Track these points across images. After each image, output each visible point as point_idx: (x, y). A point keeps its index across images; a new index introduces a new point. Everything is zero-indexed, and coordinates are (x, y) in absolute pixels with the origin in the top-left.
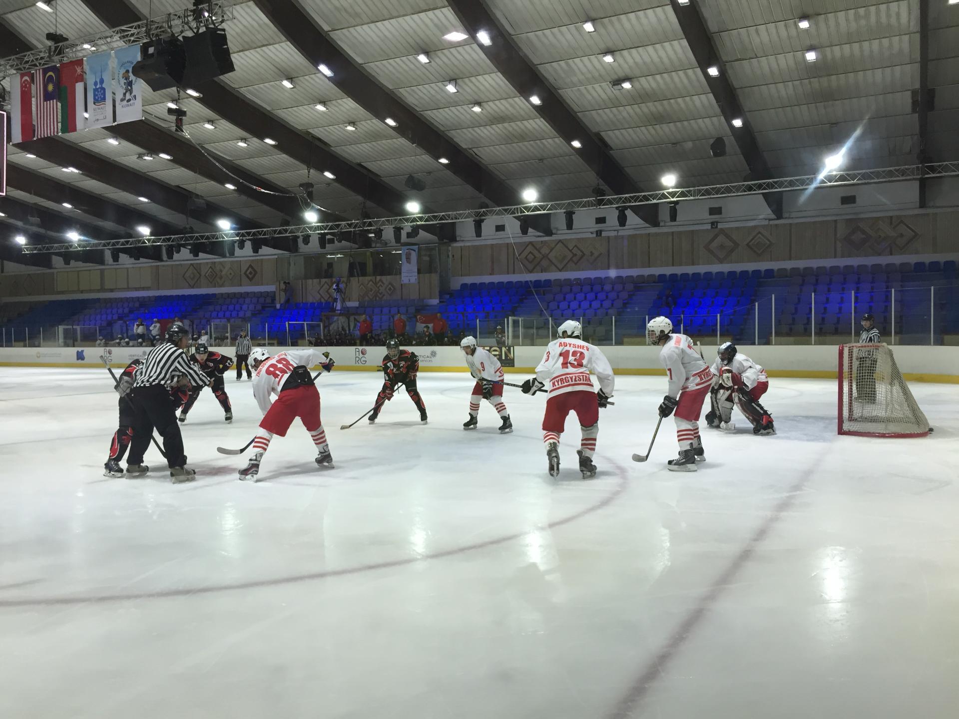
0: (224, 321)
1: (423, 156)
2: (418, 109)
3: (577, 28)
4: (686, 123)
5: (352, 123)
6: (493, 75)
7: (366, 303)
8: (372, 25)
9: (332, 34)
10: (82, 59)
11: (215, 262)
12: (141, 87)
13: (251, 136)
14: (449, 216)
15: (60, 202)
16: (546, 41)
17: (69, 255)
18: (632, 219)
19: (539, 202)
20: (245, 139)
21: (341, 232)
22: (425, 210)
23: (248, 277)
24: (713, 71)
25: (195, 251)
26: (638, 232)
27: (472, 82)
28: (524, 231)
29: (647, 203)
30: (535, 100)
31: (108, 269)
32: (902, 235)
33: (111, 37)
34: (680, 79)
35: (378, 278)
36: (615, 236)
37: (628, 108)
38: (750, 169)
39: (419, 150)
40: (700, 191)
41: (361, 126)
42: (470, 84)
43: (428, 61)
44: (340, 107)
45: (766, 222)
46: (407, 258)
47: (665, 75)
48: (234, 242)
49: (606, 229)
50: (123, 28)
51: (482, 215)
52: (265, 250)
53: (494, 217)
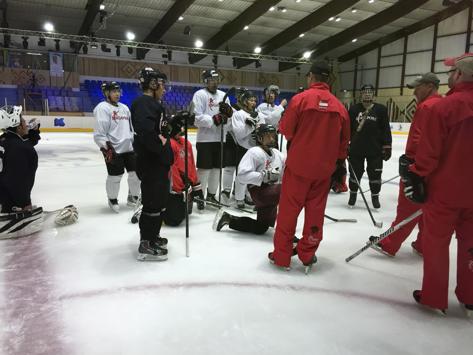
35: (30, 70)
36: (174, 65)
45: (234, 69)
46: (54, 60)
51: (172, 49)
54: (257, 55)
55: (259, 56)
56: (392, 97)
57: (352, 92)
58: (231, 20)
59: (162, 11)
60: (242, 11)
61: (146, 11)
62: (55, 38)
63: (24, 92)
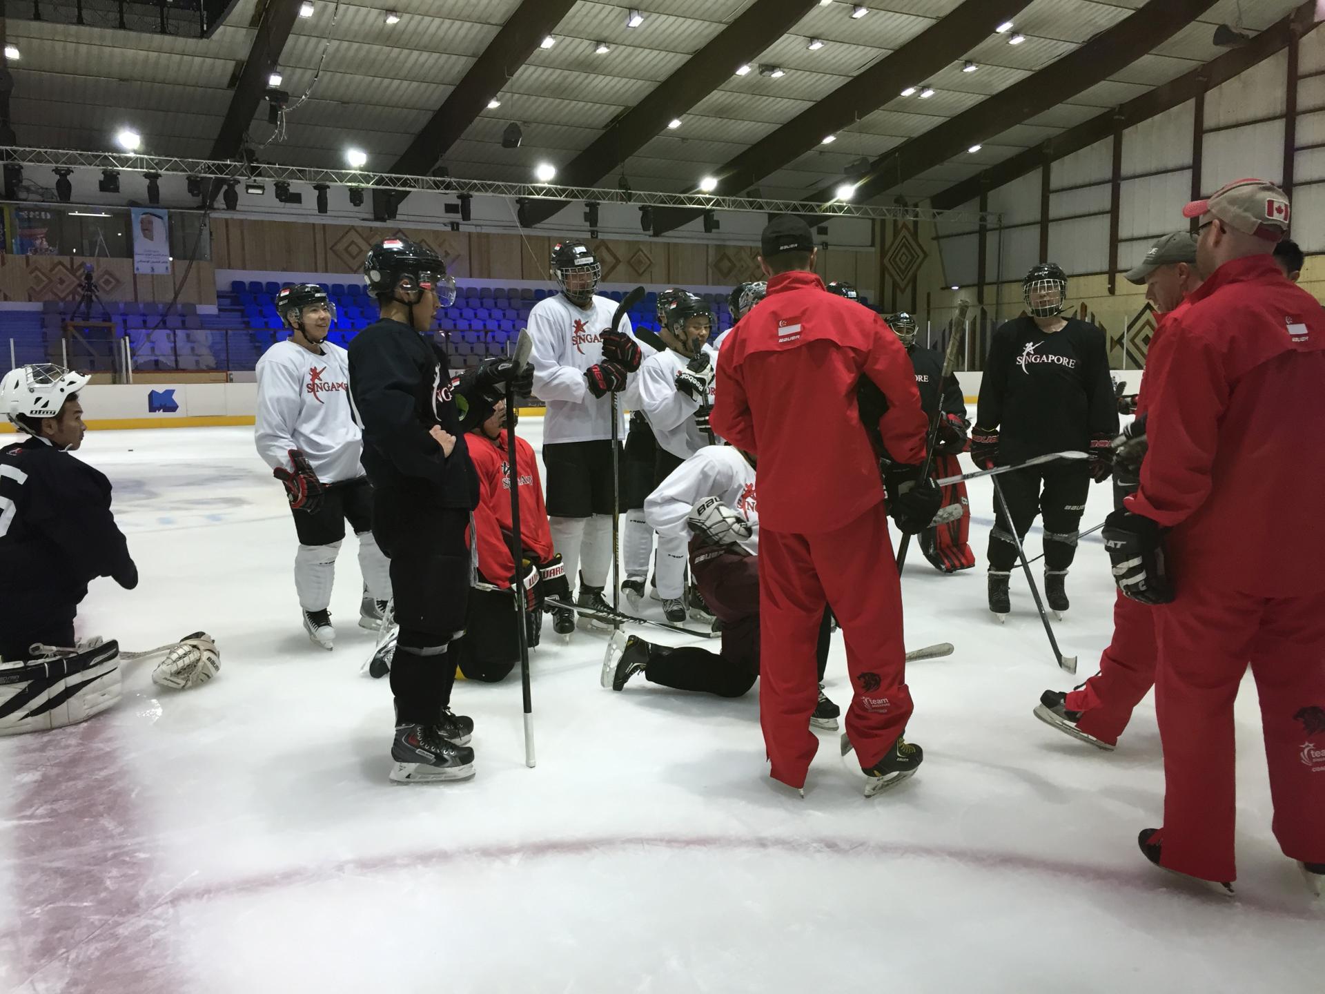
35: (78, 259)
36: (478, 233)
46: (144, 230)
54: (707, 196)
55: (713, 199)
56: (1087, 302)
57: (975, 290)
58: (633, 103)
59: (442, 87)
60: (662, 78)
61: (397, 88)
62: (145, 170)
63: (63, 320)
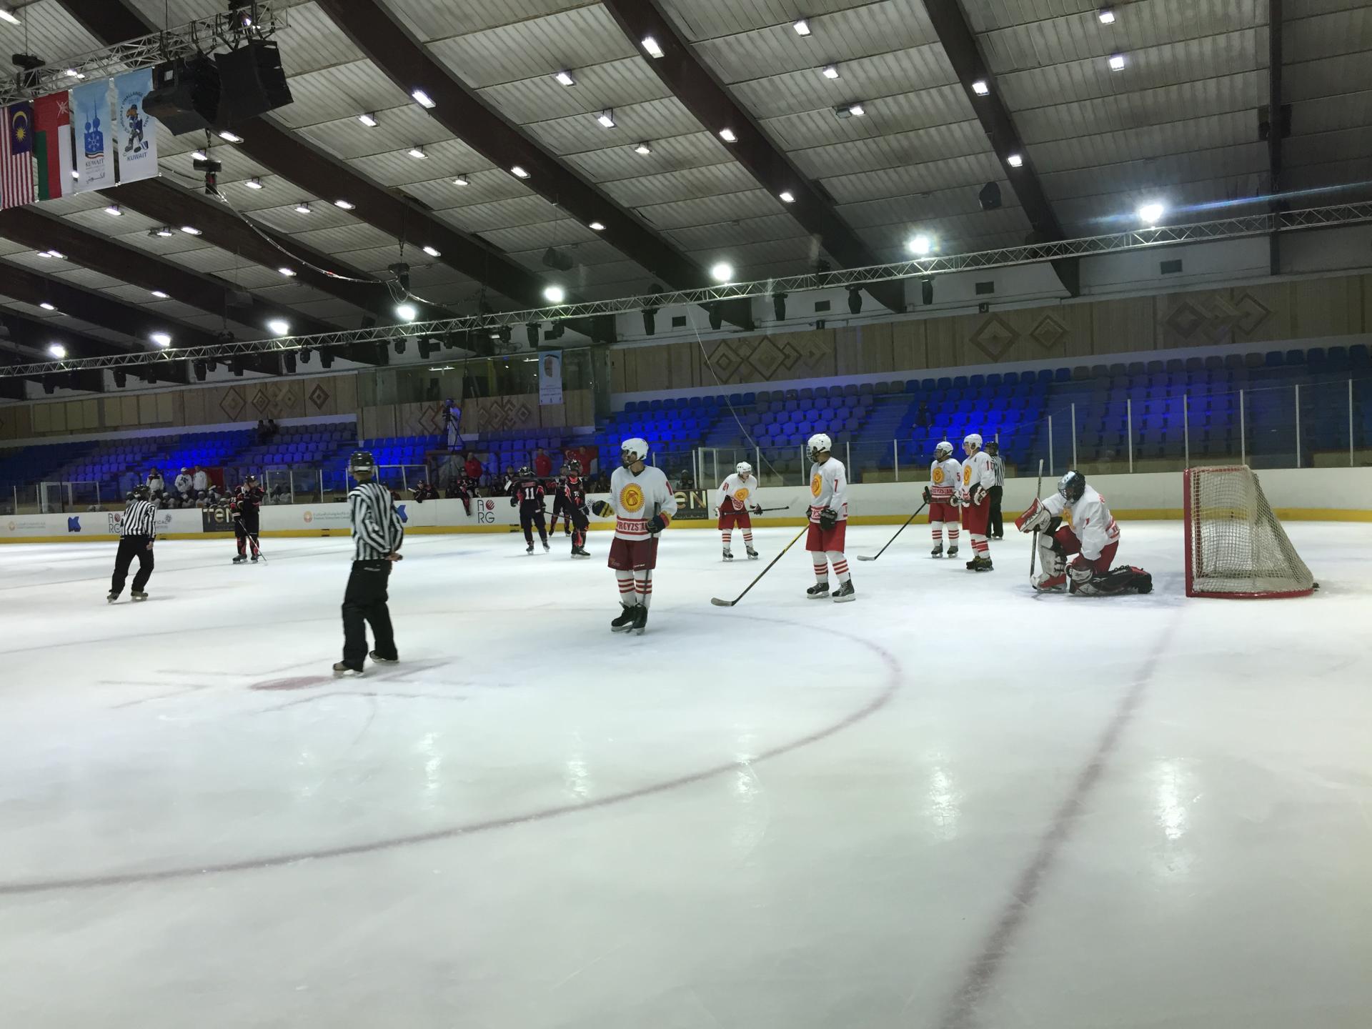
0: (284, 468)
1: (567, 221)
2: (557, 153)
3: (785, 31)
4: (941, 163)
5: (463, 175)
6: (666, 101)
7: (489, 435)
8: (489, 32)
9: (432, 47)
10: (67, 91)
11: (266, 383)
12: (155, 129)
13: (315, 198)
14: (606, 305)
15: (37, 303)
16: (741, 50)
17: (53, 379)
18: (869, 303)
19: (735, 282)
20: (307, 202)
21: (450, 333)
22: (571, 299)
23: (315, 403)
24: (980, 88)
25: (238, 367)
26: (875, 322)
27: (636, 112)
28: (716, 325)
29: (889, 278)
30: (728, 135)
31: (108, 398)
32: (1248, 315)
33: (108, 57)
34: (931, 100)
35: (506, 398)
36: (844, 328)
37: (859, 144)
38: (1034, 226)
39: (562, 212)
40: (963, 260)
41: (476, 180)
42: (634, 116)
43: (571, 83)
44: (444, 152)
45: (1057, 302)
46: (546, 369)
47: (911, 95)
48: (293, 353)
49: (832, 318)
50: (126, 44)
51: (654, 303)
52: (340, 363)
53: (671, 305)
